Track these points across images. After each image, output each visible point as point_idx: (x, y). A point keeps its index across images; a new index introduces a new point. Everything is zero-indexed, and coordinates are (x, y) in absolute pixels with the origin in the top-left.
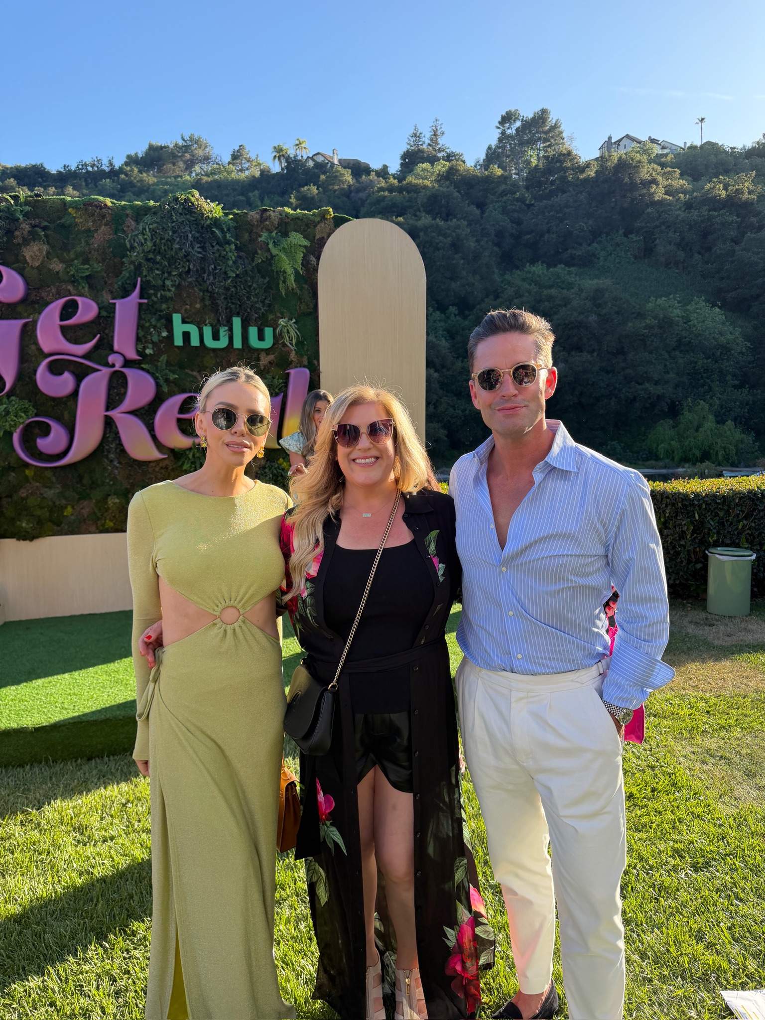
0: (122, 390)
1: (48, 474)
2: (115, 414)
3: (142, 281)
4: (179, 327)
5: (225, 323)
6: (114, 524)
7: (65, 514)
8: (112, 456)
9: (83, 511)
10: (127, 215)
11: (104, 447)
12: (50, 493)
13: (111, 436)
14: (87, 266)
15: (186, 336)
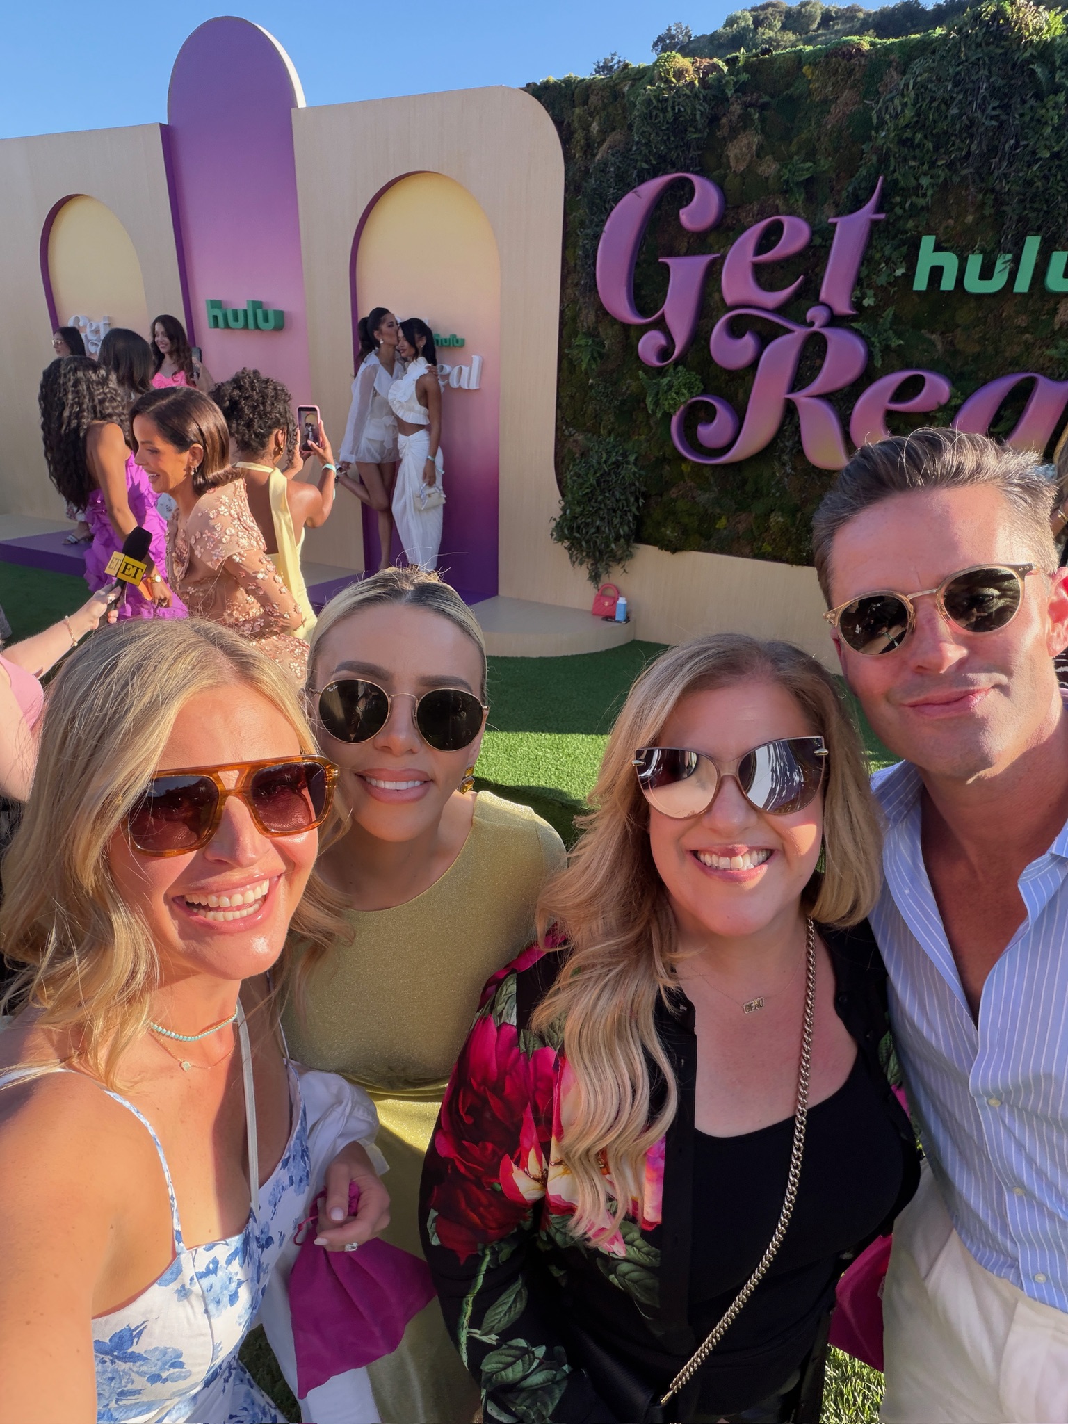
0: (818, 362)
1: (707, 472)
2: (800, 398)
3: (885, 181)
4: (927, 256)
5: (1009, 246)
6: (773, 549)
7: (717, 526)
8: (786, 458)
9: (739, 525)
10: (890, 64)
11: (777, 444)
12: (704, 498)
13: (789, 429)
14: (809, 164)
15: (936, 272)
